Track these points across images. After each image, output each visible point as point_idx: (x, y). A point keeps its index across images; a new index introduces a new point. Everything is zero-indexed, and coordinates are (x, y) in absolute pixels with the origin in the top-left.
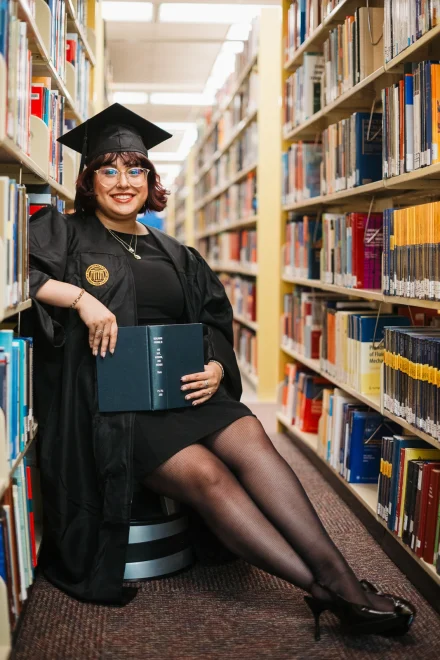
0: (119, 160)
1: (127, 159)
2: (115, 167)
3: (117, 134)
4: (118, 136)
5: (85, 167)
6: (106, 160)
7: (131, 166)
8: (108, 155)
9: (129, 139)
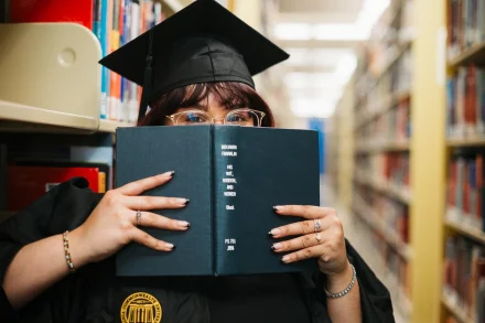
0: (211, 97)
1: (225, 94)
2: (206, 109)
3: (206, 50)
4: (209, 53)
5: (149, 109)
6: (187, 97)
7: (232, 107)
8: (191, 88)
9: (227, 60)
